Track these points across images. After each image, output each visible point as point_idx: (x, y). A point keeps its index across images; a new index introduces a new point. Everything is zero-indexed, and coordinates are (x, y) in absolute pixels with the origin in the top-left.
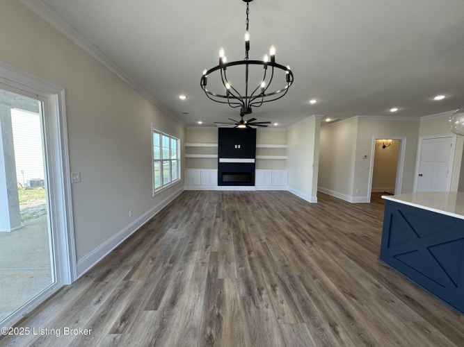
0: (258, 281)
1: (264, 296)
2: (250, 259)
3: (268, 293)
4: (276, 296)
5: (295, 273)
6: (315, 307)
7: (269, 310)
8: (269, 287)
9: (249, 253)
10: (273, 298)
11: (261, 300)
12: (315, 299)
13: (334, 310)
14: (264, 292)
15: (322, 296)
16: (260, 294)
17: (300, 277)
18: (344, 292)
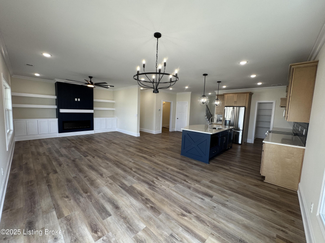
0: (148, 179)
1: (156, 183)
2: (135, 172)
3: (157, 181)
4: (161, 181)
5: (160, 170)
6: (176, 178)
7: (163, 187)
8: (155, 179)
9: (131, 169)
10: (160, 182)
11: (157, 185)
12: (174, 176)
13: (182, 176)
14: (155, 182)
15: (175, 174)
16: (154, 183)
17: (163, 170)
18: (180, 170)
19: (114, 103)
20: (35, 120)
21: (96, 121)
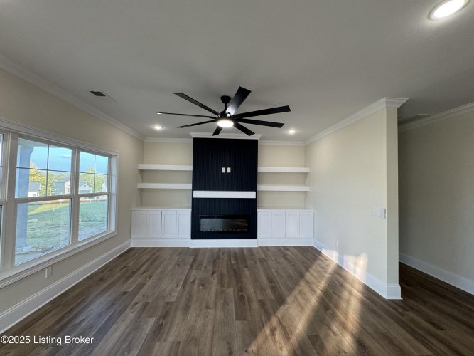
19: (306, 174)
20: (157, 211)
21: (262, 216)
